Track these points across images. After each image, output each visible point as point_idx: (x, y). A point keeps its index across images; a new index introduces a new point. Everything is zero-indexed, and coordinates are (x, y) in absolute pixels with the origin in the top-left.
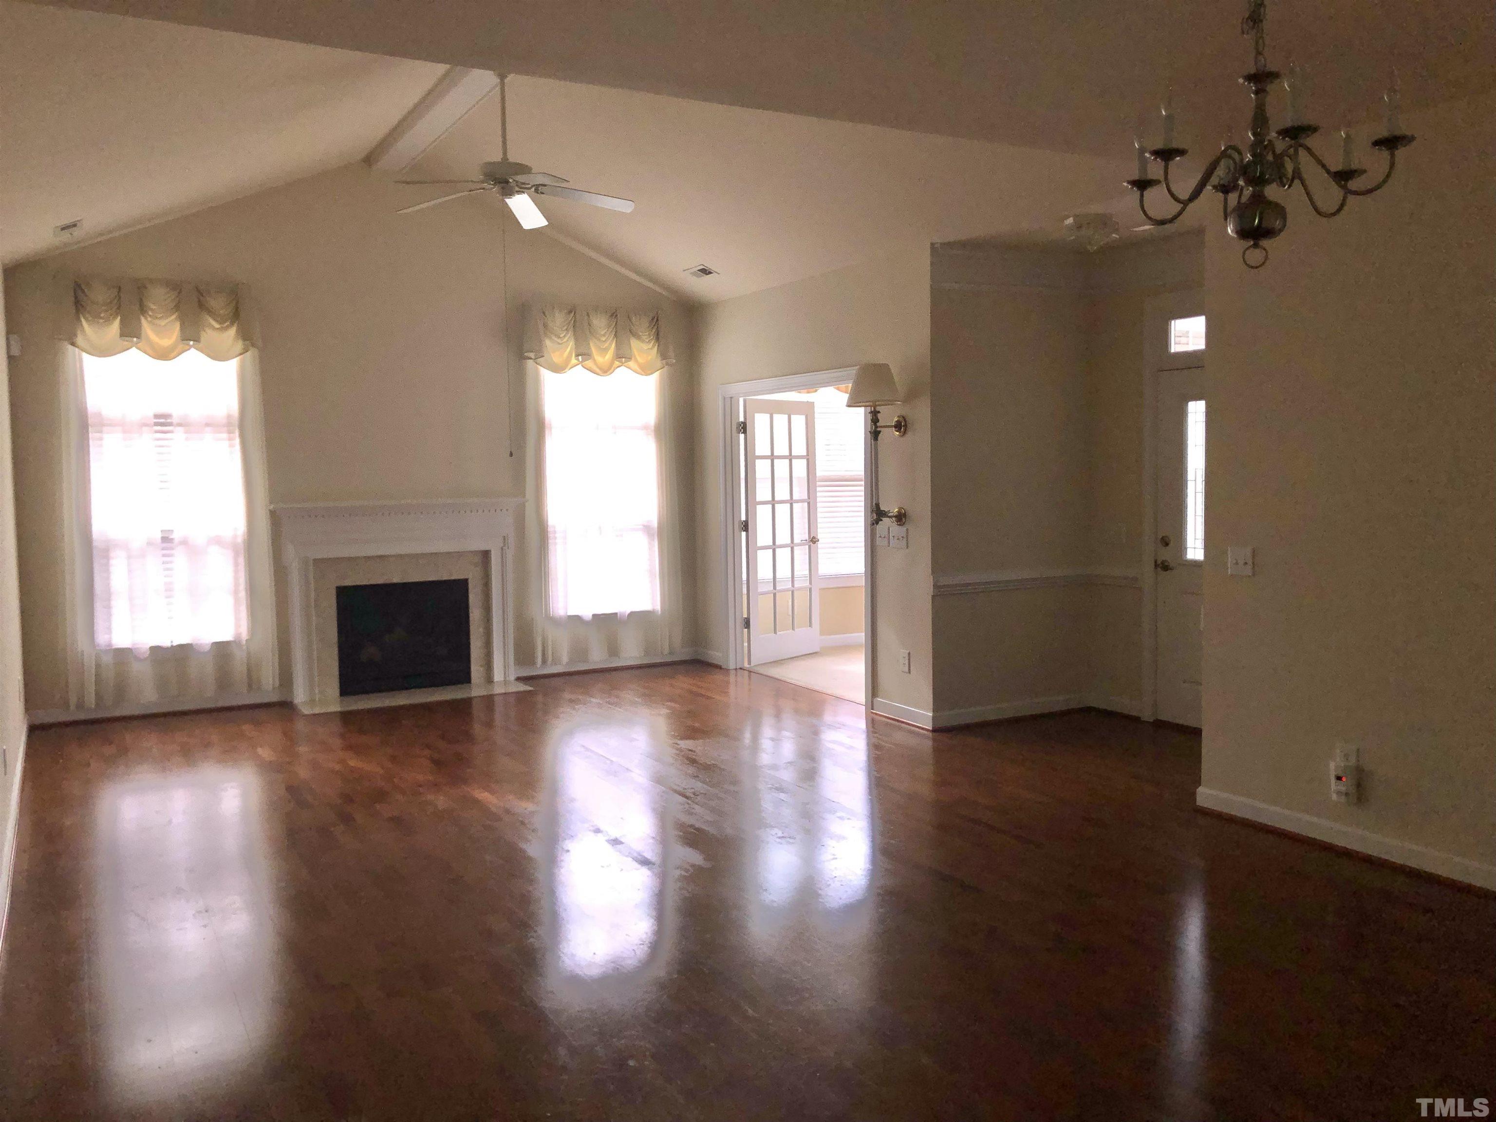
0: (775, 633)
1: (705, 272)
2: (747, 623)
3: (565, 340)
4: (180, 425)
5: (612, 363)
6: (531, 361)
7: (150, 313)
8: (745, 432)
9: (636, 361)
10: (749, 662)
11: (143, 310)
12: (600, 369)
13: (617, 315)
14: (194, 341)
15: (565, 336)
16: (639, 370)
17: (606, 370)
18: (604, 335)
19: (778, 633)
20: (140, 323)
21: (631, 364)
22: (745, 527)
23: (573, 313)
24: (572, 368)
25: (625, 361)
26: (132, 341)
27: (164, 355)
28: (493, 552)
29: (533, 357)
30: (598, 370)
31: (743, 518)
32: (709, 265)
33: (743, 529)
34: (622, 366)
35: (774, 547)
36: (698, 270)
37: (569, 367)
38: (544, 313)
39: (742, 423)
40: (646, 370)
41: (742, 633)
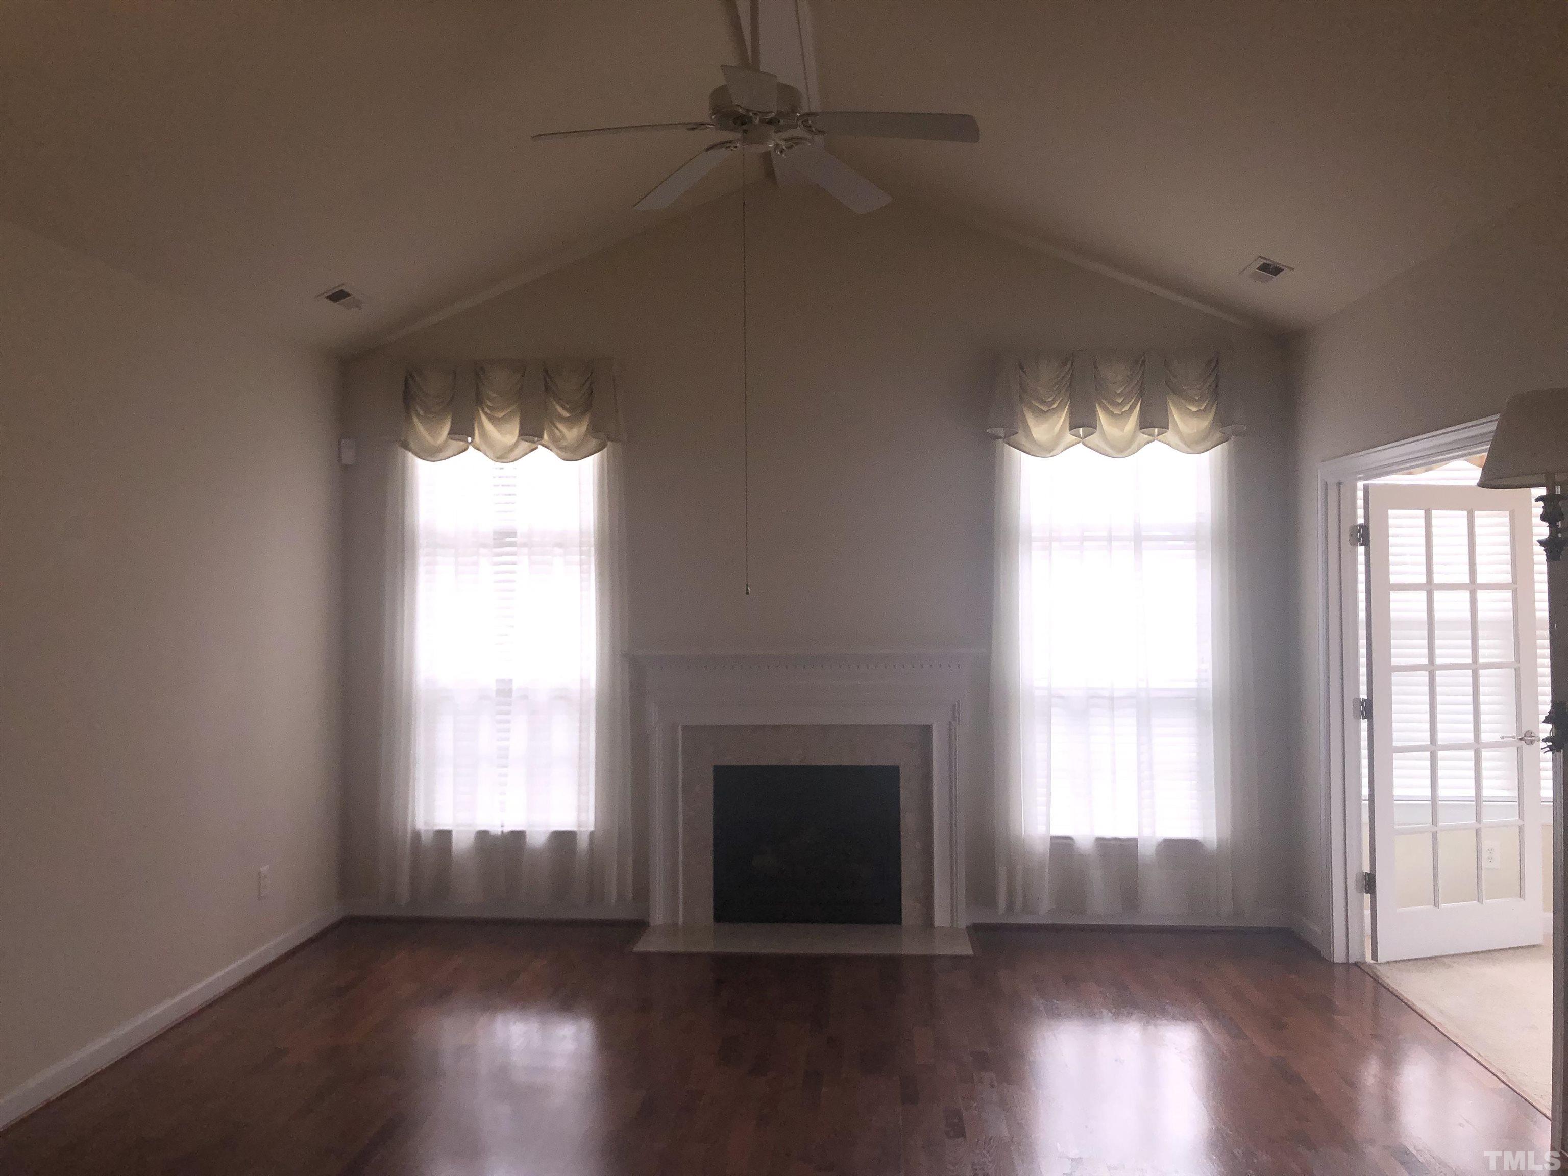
0: (1436, 904)
1: (1271, 269)
2: (1369, 883)
3: (1055, 406)
4: (524, 545)
5: (1133, 437)
6: (1001, 440)
7: (489, 404)
8: (1366, 543)
9: (1178, 432)
10: (1375, 956)
11: (479, 401)
12: (1112, 447)
13: (1144, 361)
14: (538, 437)
15: (1054, 401)
16: (1182, 445)
17: (1122, 449)
18: (1120, 395)
19: (1443, 906)
20: (480, 417)
21: (1169, 435)
22: (1366, 709)
23: (1070, 363)
24: (1066, 448)
25: (1158, 431)
26: (467, 441)
27: (503, 456)
28: (934, 727)
29: (1003, 435)
30: (1109, 450)
31: (1364, 696)
32: (1277, 259)
33: (1362, 714)
34: (1154, 441)
35: (1433, 748)
36: (1258, 269)
37: (1061, 447)
38: (1022, 368)
39: (1361, 526)
40: (1195, 445)
41: (1361, 902)
